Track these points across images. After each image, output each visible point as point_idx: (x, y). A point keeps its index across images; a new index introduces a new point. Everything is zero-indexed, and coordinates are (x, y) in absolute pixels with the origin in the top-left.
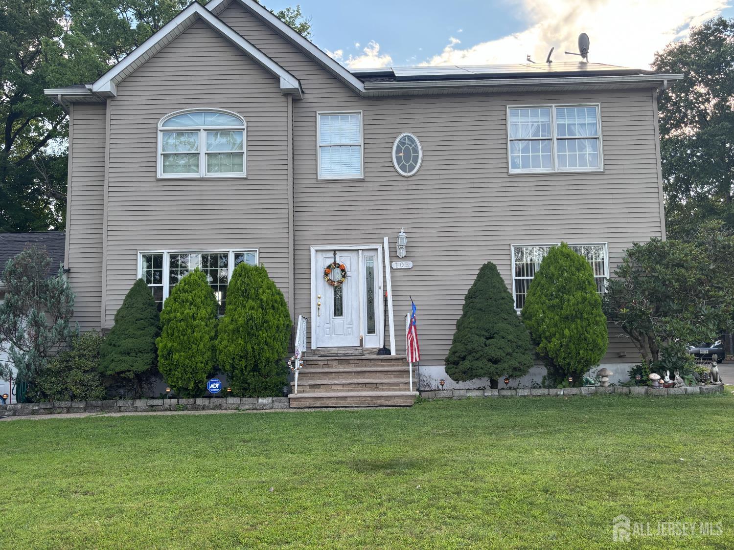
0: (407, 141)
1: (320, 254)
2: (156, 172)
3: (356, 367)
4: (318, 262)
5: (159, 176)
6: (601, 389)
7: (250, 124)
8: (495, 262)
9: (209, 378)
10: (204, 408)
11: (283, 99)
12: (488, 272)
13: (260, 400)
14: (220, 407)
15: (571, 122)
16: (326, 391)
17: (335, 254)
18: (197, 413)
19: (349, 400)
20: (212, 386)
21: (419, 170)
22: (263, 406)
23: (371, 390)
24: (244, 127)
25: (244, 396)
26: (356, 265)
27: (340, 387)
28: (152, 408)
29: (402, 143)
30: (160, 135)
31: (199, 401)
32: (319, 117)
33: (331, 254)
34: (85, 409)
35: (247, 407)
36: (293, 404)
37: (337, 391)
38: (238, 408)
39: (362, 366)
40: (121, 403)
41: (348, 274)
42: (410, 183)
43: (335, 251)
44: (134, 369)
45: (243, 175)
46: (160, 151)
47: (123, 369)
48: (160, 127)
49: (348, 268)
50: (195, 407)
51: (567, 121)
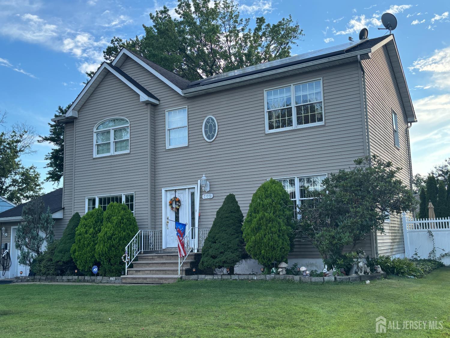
0: (210, 121)
1: (168, 193)
2: (92, 155)
3: (166, 260)
4: (166, 197)
5: (94, 156)
6: (277, 276)
7: (132, 123)
8: (234, 194)
9: (93, 265)
10: (88, 281)
11: (146, 107)
13: (111, 278)
14: (93, 281)
15: (305, 94)
16: (143, 274)
17: (176, 192)
18: (86, 284)
19: (148, 280)
20: (94, 270)
21: (216, 138)
22: (111, 282)
23: (163, 274)
24: (128, 125)
25: (105, 276)
26: (185, 198)
27: (149, 272)
28: (69, 281)
29: (208, 122)
30: (95, 135)
31: (87, 278)
32: (166, 113)
33: (174, 192)
34: (45, 280)
35: (104, 282)
36: (124, 281)
37: (147, 274)
38: (101, 282)
39: (168, 260)
41: (182, 203)
42: (212, 146)
43: (175, 190)
44: (62, 260)
46: (95, 143)
47: (58, 260)
48: (95, 130)
49: (182, 200)
50: (84, 281)
51: (301, 94)
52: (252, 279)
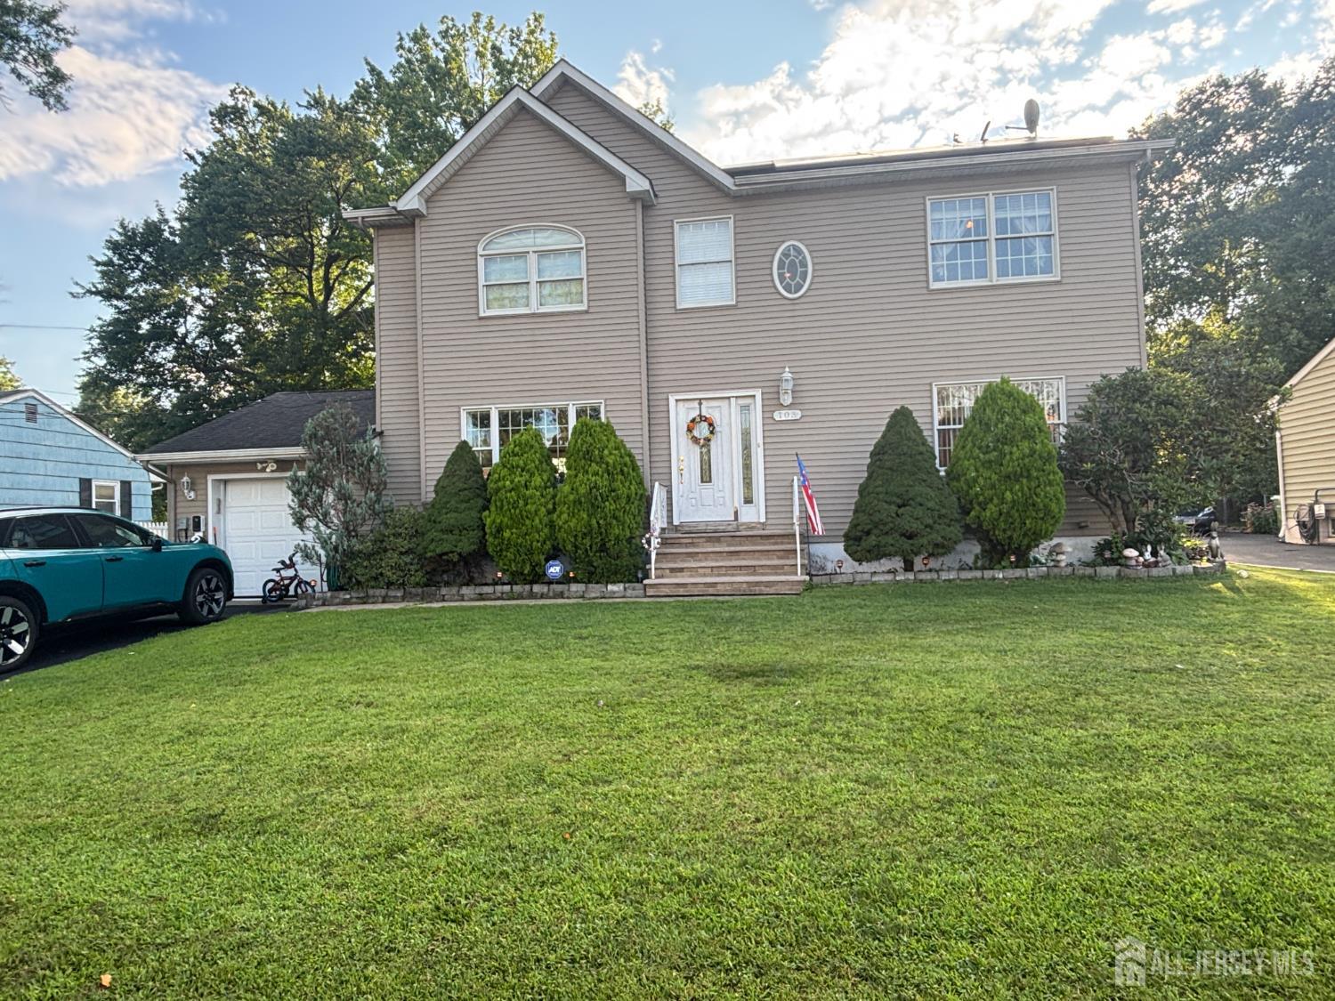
0: (792, 252)
1: (681, 404)
2: (478, 308)
3: (729, 545)
4: (679, 414)
5: (482, 314)
6: (1056, 570)
7: (590, 241)
9: (547, 560)
10: (542, 596)
11: (631, 206)
12: (902, 420)
13: (610, 587)
14: (561, 595)
15: (1014, 215)
16: (691, 576)
17: (700, 404)
18: (532, 602)
19: (719, 587)
20: (552, 570)
21: (809, 289)
22: (613, 595)
23: (748, 574)
24: (583, 245)
25: (590, 582)
26: (727, 416)
27: (709, 571)
28: (481, 597)
29: (786, 254)
30: (481, 261)
31: (536, 588)
32: (676, 227)
33: (696, 404)
34: (403, 599)
35: (593, 595)
36: (650, 592)
37: (705, 575)
38: (582, 597)
39: (737, 545)
40: (444, 591)
41: (717, 429)
42: (797, 307)
43: (700, 399)
44: (458, 550)
45: (584, 307)
46: (482, 282)
47: (446, 550)
48: (480, 252)
49: (717, 422)
50: (532, 596)
51: (1009, 215)
52: (994, 579)
